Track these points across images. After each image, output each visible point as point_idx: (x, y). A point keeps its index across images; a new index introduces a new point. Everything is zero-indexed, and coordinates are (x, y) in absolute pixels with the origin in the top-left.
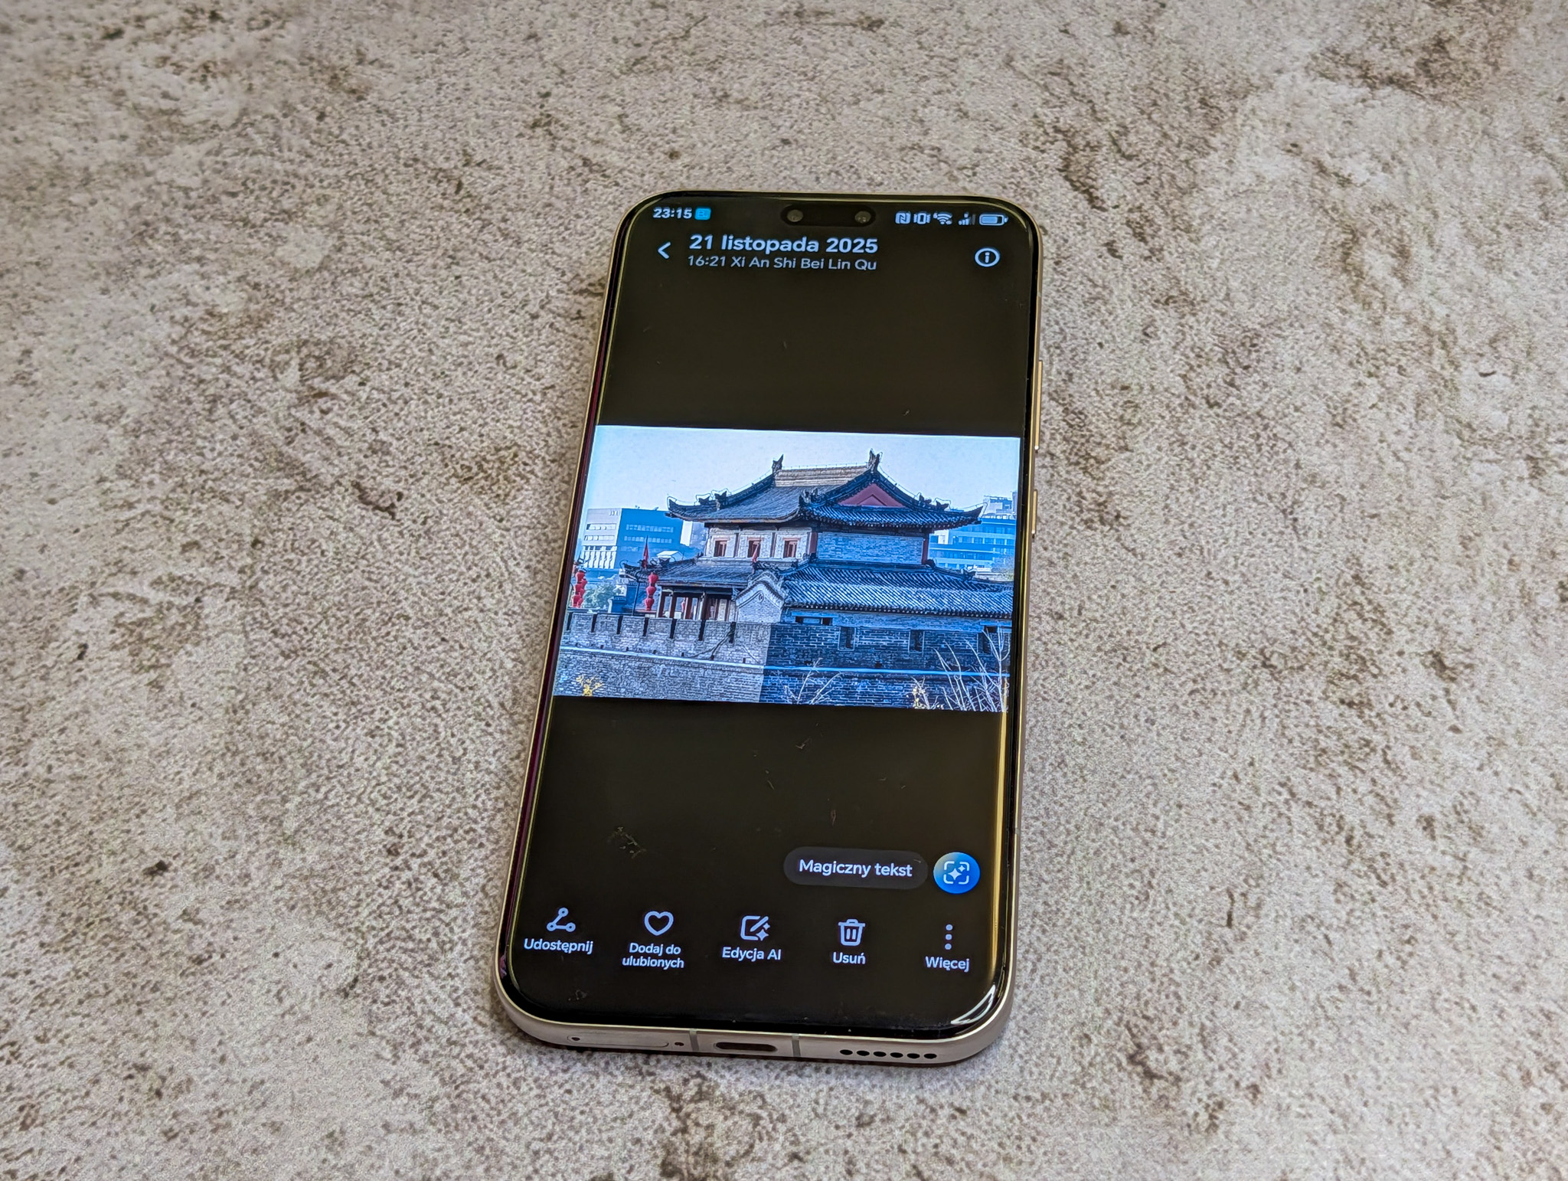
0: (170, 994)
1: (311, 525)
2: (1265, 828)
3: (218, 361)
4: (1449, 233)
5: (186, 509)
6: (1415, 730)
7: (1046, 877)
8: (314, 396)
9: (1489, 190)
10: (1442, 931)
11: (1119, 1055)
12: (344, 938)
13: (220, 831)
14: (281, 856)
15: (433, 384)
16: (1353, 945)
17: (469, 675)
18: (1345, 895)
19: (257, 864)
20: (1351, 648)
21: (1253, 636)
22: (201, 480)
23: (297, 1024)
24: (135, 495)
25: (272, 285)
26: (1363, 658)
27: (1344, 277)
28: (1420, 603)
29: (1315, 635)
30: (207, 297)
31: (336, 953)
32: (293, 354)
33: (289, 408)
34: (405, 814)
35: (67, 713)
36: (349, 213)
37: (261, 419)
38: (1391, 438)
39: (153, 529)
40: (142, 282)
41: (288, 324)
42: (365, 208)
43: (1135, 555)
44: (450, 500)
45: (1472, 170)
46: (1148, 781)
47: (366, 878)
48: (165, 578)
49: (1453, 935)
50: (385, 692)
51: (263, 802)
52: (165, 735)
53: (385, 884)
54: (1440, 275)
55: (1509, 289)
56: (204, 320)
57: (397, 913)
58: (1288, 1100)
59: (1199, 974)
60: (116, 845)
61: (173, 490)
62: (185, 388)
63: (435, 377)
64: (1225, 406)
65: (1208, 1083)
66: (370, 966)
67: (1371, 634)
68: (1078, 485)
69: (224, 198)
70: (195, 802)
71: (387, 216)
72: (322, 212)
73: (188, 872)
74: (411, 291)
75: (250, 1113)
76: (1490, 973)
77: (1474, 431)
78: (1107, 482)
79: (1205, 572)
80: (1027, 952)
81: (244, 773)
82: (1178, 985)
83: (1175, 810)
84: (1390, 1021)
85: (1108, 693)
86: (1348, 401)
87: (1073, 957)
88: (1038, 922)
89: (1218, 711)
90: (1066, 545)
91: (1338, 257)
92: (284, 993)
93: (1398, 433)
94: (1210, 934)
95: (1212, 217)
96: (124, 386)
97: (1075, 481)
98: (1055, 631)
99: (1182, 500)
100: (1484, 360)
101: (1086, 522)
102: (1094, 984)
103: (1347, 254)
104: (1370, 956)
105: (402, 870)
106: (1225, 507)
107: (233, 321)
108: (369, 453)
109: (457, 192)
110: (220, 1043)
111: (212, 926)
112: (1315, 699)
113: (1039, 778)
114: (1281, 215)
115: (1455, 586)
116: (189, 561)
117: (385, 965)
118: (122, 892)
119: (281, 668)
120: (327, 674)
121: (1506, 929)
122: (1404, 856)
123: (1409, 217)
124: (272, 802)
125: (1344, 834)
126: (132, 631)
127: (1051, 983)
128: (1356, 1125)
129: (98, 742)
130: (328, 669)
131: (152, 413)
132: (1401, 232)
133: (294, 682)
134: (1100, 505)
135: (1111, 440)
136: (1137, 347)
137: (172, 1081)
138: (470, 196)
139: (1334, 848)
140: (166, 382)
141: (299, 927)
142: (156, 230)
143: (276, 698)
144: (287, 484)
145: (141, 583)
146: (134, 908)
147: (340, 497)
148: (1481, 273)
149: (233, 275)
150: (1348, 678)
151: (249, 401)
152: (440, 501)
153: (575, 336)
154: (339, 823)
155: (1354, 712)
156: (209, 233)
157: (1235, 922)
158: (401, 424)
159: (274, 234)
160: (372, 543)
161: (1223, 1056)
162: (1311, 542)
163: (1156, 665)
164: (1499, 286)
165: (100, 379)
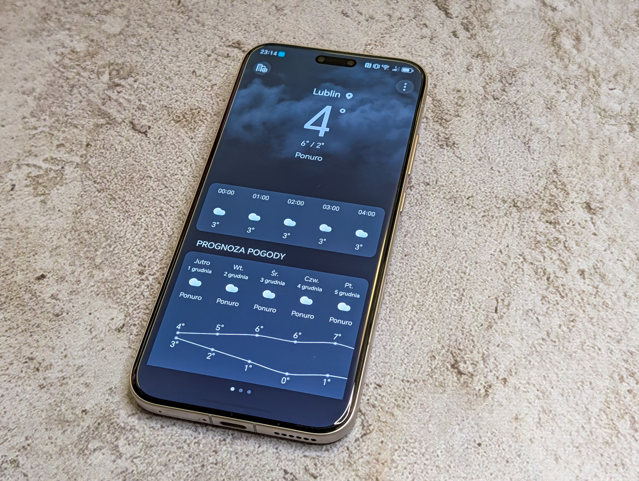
0: (44, 329)
1: (112, 138)
2: (512, 273)
3: (75, 71)
4: (598, 31)
5: (59, 131)
6: (577, 234)
7: (418, 291)
8: (115, 86)
9: (615, 15)
10: (587, 317)
11: (447, 364)
12: (120, 308)
13: (68, 262)
14: (93, 273)
15: (165, 82)
16: (548, 322)
17: (176, 202)
18: (546, 301)
19: (83, 276)
20: (551, 200)
21: (510, 194)
22: (66, 119)
23: (98, 342)
24: (38, 124)
25: (99, 40)
26: (556, 204)
27: (553, 48)
28: (581, 182)
29: (536, 194)
30: (72, 44)
31: (116, 313)
32: (107, 68)
33: (104, 90)
34: (147, 258)
35: (6, 212)
36: (133, 12)
37: (91, 95)
38: (571, 114)
39: (45, 138)
40: (45, 38)
41: (105, 56)
42: (139, 10)
43: (461, 160)
44: (171, 130)
45: (608, 6)
46: (464, 252)
47: (130, 284)
48: (49, 158)
49: (591, 319)
50: (140, 208)
51: (87, 251)
52: (47, 222)
53: (137, 286)
54: (593, 48)
55: (622, 54)
56: (71, 54)
57: (142, 298)
58: (519, 385)
59: (483, 332)
60: (24, 267)
61: (54, 123)
62: (61, 81)
63: (166, 79)
64: (501, 99)
65: (485, 377)
66: (130, 320)
67: (560, 194)
68: (437, 130)
69: (80, 5)
70: (58, 250)
71: (149, 13)
72: (121, 11)
73: (54, 279)
74: (157, 44)
75: (76, 379)
76: (607, 335)
77: (606, 112)
78: (449, 130)
79: (490, 167)
80: (409, 321)
81: (79, 239)
82: (473, 336)
83: (474, 264)
84: (564, 354)
85: (447, 216)
86: (553, 99)
87: (429, 324)
88: (414, 309)
89: (494, 224)
90: (431, 155)
91: (550, 39)
92: (93, 329)
93: (574, 112)
94: (488, 316)
95: (497, 22)
96: (35, 80)
97: (436, 128)
98: (426, 190)
99: (481, 137)
100: (611, 83)
101: (440, 146)
102: (437, 335)
103: (554, 39)
104: (555, 327)
105: (145, 280)
106: (499, 141)
107: (82, 54)
108: (137, 110)
109: (178, 4)
110: (65, 349)
111: (63, 301)
112: (536, 220)
113: (417, 250)
114: (526, 22)
115: (596, 176)
116: (59, 151)
117: (136, 319)
118: (26, 286)
119: (97, 196)
120: (116, 199)
121: (614, 317)
122: (571, 286)
123: (581, 25)
124: (91, 251)
125: (546, 276)
126: (34, 180)
127: (419, 334)
128: (548, 396)
129: (18, 225)
130: (116, 197)
131: (46, 91)
132: (577, 30)
133: (102, 202)
134: (446, 139)
135: (452, 112)
136: (464, 74)
137: (44, 364)
138: (184, 6)
139: (542, 282)
140: (53, 78)
141: (101, 303)
142: (52, 17)
143: (94, 209)
144: (102, 121)
145: (39, 160)
146: (30, 293)
147: (124, 127)
148: (611, 48)
149: (83, 36)
150: (550, 212)
151: (87, 87)
152: (166, 130)
153: (226, 64)
154: (119, 260)
155: (552, 226)
156: (73, 19)
157: (498, 311)
158: (151, 98)
159: (101, 19)
160: (137, 147)
161: (492, 366)
162: (536, 156)
163: (468, 205)
164: (618, 53)
165: (25, 77)
